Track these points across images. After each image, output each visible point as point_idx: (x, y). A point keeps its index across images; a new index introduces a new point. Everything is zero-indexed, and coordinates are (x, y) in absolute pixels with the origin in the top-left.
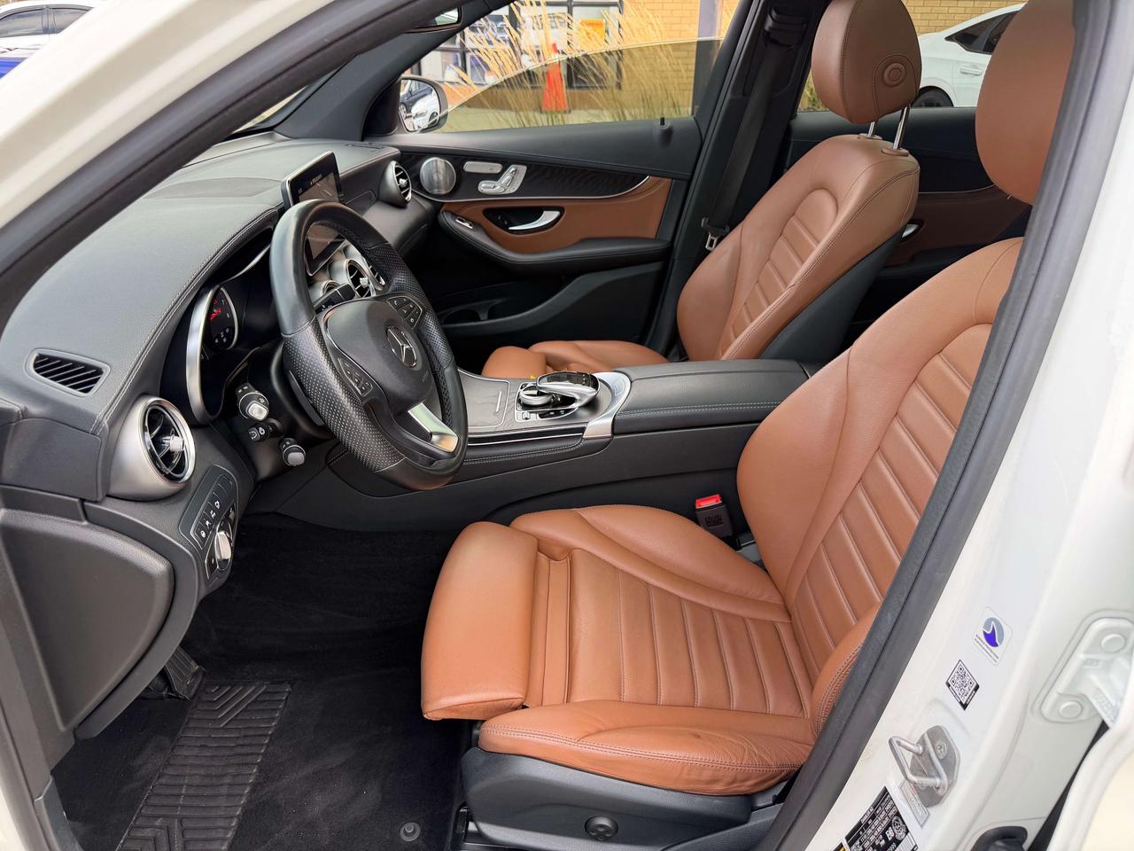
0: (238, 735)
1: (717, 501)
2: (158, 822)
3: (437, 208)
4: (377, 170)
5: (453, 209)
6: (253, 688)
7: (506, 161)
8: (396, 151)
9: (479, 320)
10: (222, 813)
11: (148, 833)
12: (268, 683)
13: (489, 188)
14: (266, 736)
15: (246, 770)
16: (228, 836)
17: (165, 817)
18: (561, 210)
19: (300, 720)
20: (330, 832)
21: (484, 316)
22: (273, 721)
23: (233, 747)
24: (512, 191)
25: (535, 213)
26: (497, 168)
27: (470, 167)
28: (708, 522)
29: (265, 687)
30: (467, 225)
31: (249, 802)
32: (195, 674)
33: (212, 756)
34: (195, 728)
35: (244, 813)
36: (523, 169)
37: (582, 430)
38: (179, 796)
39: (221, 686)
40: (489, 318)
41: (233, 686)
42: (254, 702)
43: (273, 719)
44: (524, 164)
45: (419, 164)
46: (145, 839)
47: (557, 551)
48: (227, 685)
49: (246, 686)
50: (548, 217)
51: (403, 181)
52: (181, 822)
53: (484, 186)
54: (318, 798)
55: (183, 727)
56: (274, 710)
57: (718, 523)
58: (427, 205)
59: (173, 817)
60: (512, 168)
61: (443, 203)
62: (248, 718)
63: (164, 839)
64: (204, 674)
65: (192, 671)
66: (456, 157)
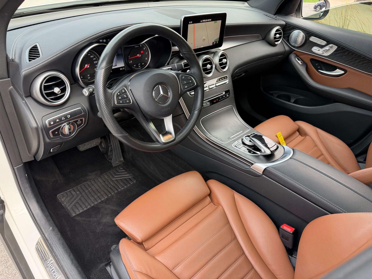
0: (113, 185)
1: (291, 231)
2: (78, 192)
3: (291, 51)
4: (269, 27)
5: (298, 54)
6: (128, 175)
7: (329, 42)
8: (284, 23)
9: (289, 101)
10: (89, 202)
11: (74, 193)
12: (133, 176)
13: (316, 50)
14: (117, 190)
15: (104, 195)
16: (85, 209)
17: (80, 192)
18: (346, 71)
19: (128, 193)
20: (101, 229)
21: (293, 100)
22: (123, 188)
23: (109, 187)
24: (326, 55)
25: (334, 68)
26: (324, 43)
27: (313, 39)
28: (283, 236)
29: (131, 177)
30: (300, 62)
31: (97, 205)
32: (120, 161)
33: (103, 186)
34: (108, 175)
35: (93, 207)
36: (335, 47)
37: (253, 164)
38: (88, 189)
39: (124, 169)
40: (294, 103)
41: (126, 171)
42: (125, 179)
43: (123, 187)
44: (336, 45)
45: (292, 31)
46: (72, 194)
47: (215, 201)
48: (125, 170)
49: (128, 173)
50: (338, 72)
51: (278, 36)
52: (81, 196)
53: (315, 49)
54: (108, 218)
55: (106, 173)
56: (126, 185)
57: (287, 240)
58: (287, 48)
59: (81, 194)
60: (331, 45)
61: (295, 50)
62: (119, 182)
63: (75, 197)
64: (123, 163)
65: (121, 160)
66: (309, 33)
